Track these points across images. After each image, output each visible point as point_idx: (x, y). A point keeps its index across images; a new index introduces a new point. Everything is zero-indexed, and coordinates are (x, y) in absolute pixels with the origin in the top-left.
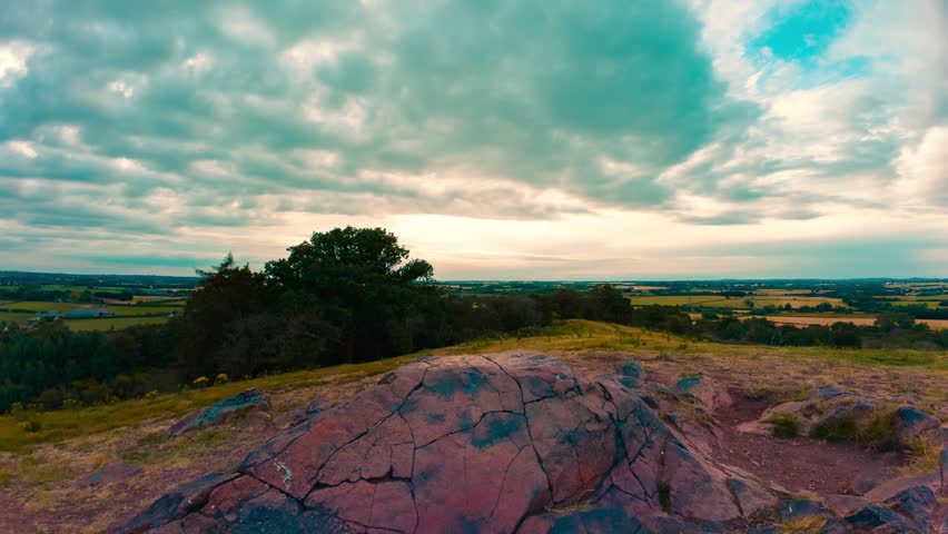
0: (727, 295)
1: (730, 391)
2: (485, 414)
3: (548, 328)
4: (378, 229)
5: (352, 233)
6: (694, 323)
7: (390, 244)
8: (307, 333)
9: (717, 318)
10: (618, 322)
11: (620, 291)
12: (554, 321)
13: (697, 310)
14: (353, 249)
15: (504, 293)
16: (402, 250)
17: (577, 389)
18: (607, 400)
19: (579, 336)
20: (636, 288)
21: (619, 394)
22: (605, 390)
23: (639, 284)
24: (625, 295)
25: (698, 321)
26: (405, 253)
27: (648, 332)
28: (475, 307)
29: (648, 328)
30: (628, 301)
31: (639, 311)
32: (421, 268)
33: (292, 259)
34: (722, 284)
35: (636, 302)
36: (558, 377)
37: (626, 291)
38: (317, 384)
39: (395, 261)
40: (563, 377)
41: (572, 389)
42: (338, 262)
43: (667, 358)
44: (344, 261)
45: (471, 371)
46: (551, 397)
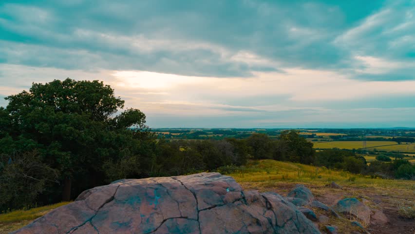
0: (399, 141)
1: (386, 212)
2: (165, 221)
3: (243, 167)
4: (96, 82)
5: (71, 85)
6: (368, 164)
7: (107, 96)
8: (26, 176)
9: (390, 160)
10: (302, 162)
11: (304, 137)
12: (248, 161)
13: (372, 153)
14: (72, 99)
15: (208, 138)
16: (118, 101)
17: (243, 199)
18: (269, 209)
19: (268, 173)
20: (318, 134)
21: (278, 205)
22: (267, 201)
23: (320, 131)
24: (309, 140)
25: (372, 163)
26: (120, 103)
27: (327, 171)
28: (182, 149)
29: (328, 167)
30: (311, 145)
31: (320, 153)
32: (135, 116)
33: (10, 108)
34: (393, 131)
35: (317, 146)
36: (228, 190)
37: (310, 136)
38: (29, 219)
39: (111, 110)
40: (232, 190)
41: (239, 200)
42: (56, 111)
43: (333, 186)
44: (64, 110)
45: (157, 187)
46: (220, 205)
